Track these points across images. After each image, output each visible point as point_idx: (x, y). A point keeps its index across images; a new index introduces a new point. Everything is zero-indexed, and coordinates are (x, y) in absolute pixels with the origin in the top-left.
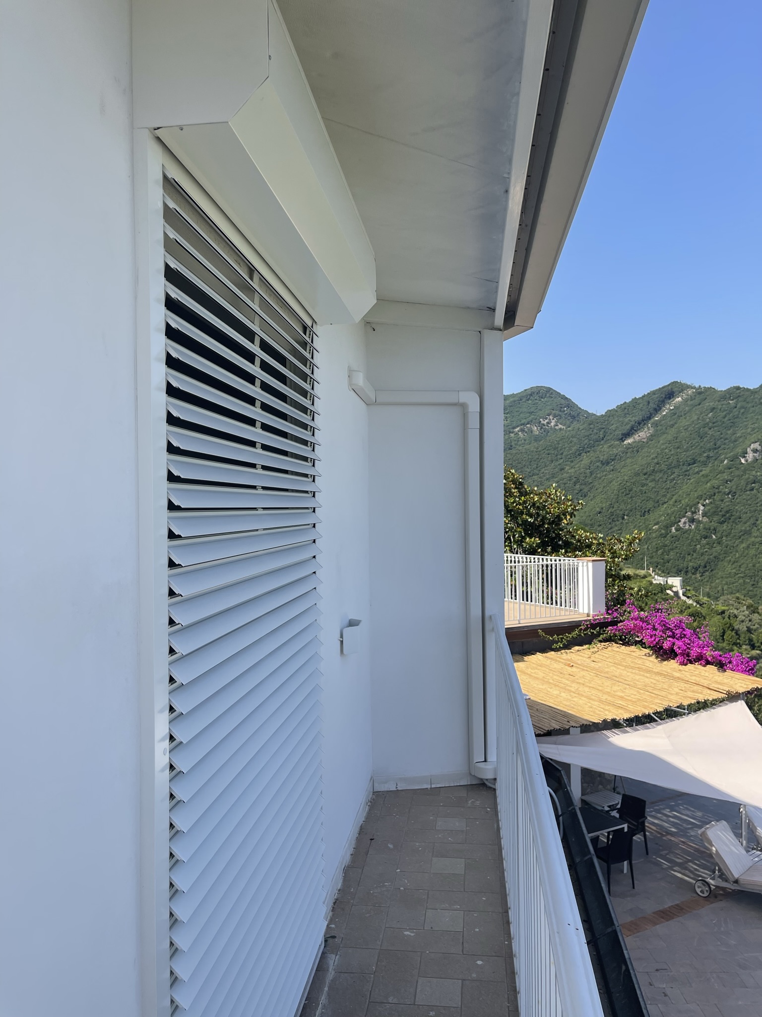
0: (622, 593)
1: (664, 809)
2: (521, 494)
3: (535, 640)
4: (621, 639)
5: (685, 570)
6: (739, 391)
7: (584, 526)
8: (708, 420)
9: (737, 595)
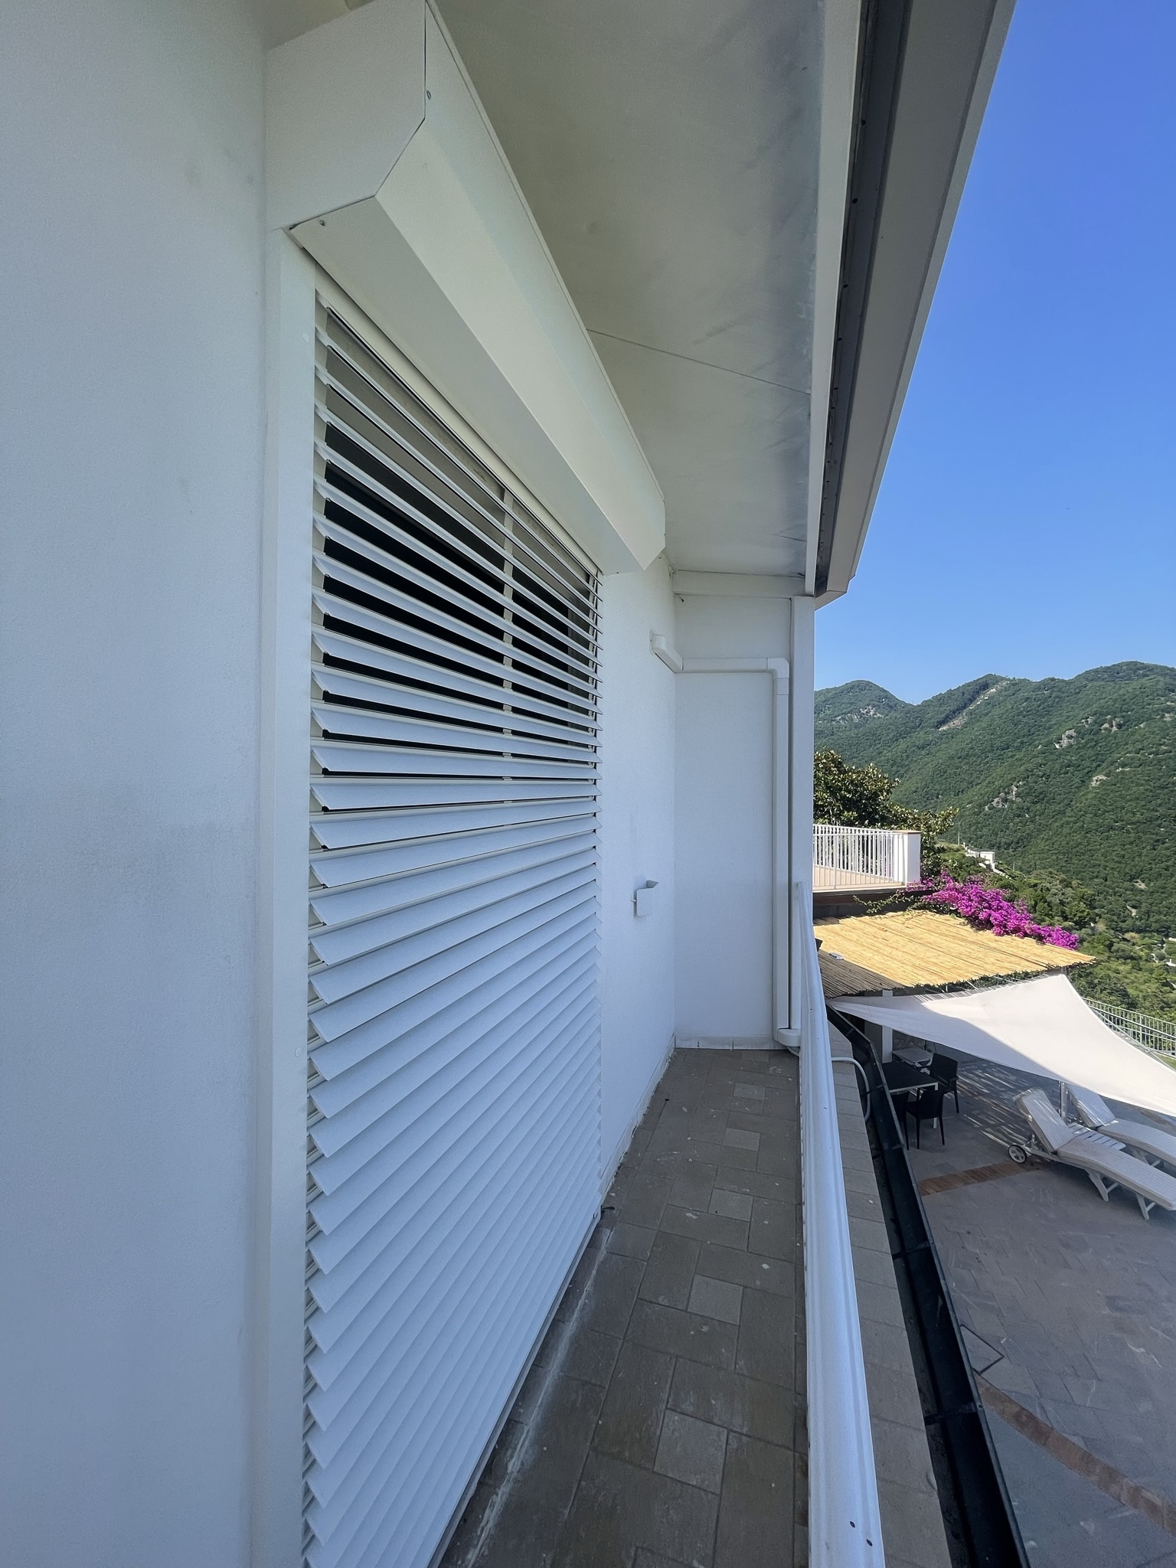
0: (937, 864)
1: (976, 1070)
2: (840, 772)
3: (850, 904)
4: (935, 908)
5: (997, 845)
6: (1053, 682)
7: (900, 803)
8: (1022, 709)
9: (1050, 870)
